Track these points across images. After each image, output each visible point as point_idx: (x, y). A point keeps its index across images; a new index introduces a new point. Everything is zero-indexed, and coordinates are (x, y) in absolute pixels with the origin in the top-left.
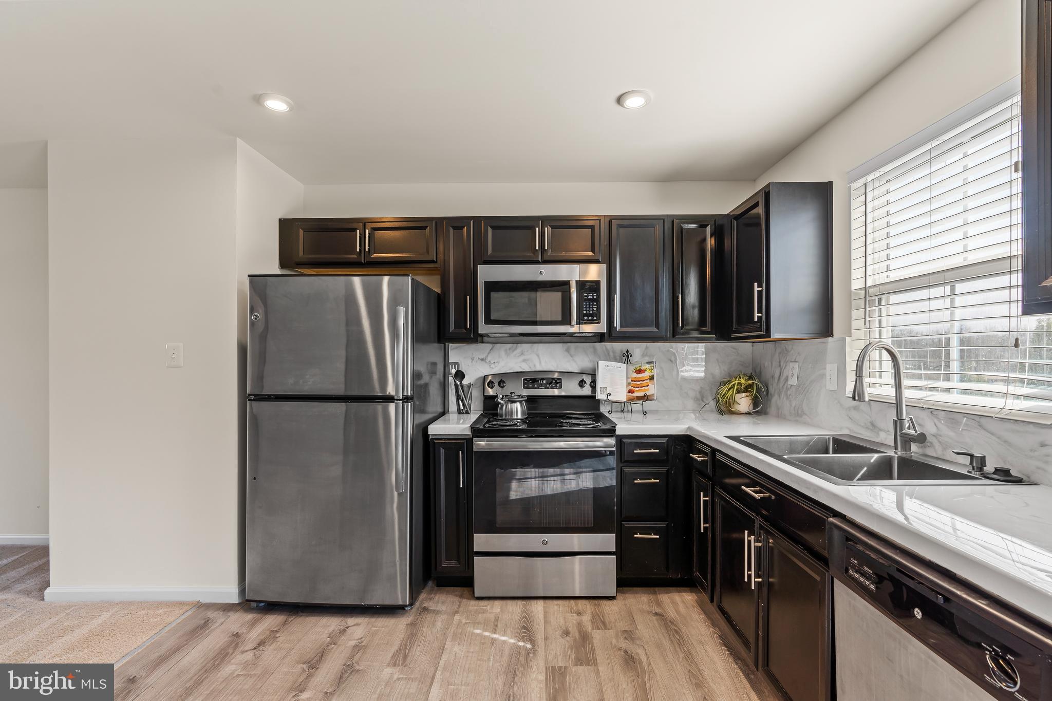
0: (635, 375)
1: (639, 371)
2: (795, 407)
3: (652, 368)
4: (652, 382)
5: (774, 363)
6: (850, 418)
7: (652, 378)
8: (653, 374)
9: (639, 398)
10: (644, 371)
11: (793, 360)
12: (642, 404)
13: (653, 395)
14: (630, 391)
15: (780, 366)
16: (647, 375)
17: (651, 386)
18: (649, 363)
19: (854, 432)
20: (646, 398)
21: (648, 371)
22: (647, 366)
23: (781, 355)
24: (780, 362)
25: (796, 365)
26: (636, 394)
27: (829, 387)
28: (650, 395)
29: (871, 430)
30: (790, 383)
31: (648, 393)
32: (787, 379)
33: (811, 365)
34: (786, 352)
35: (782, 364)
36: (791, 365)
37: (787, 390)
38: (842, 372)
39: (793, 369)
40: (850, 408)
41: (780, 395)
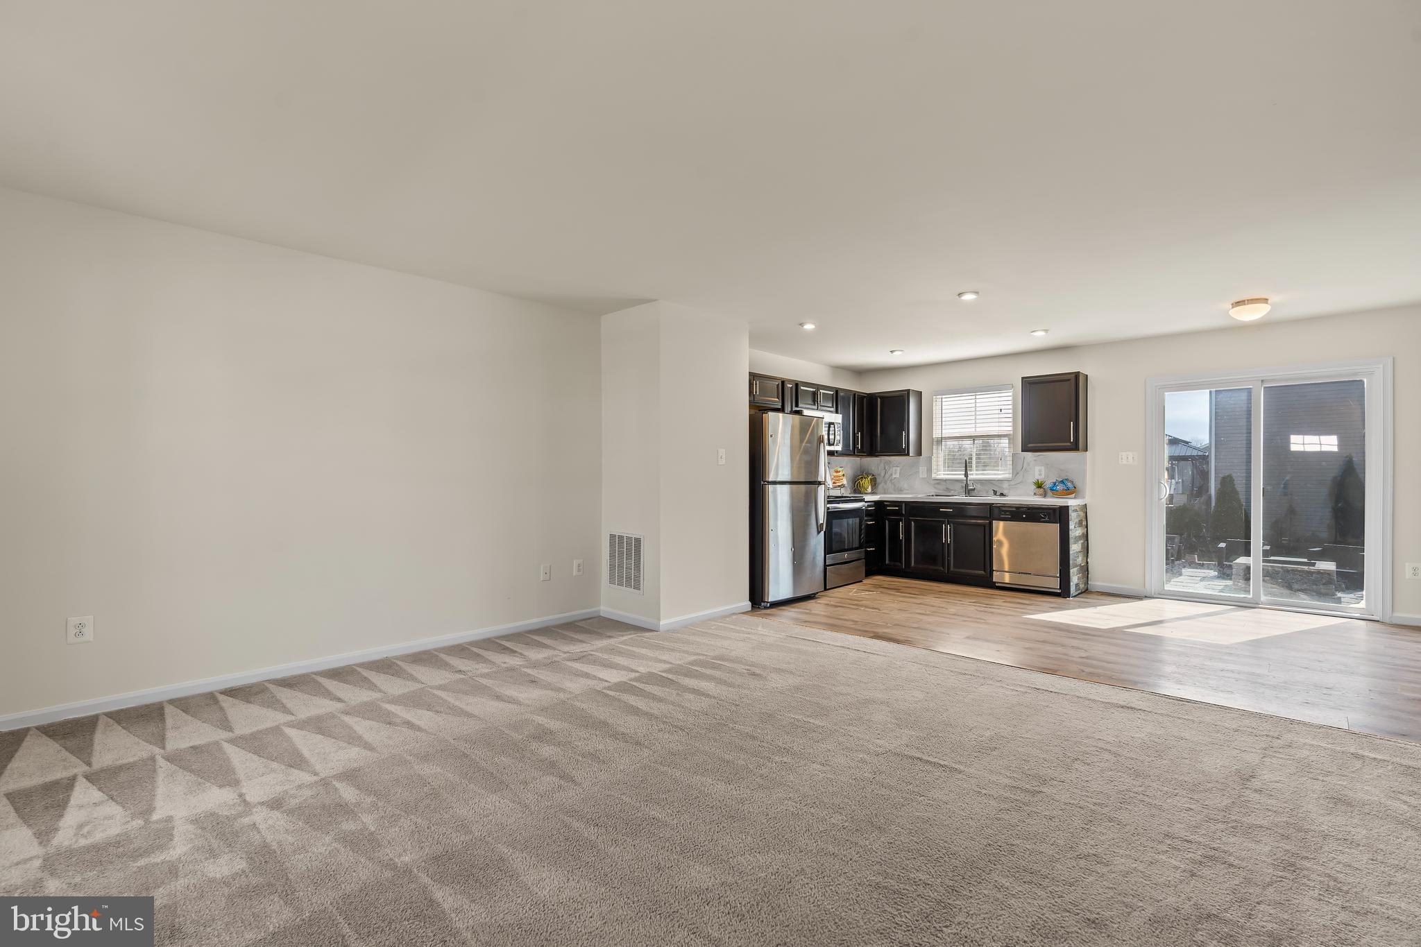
0: (835, 474)
1: (837, 472)
2: (898, 487)
5: (879, 467)
6: (935, 488)
7: (844, 475)
9: (839, 486)
10: (840, 472)
11: (893, 466)
12: (841, 489)
14: (834, 483)
16: (841, 474)
23: (885, 464)
25: (899, 469)
26: (837, 484)
27: (921, 475)
30: (894, 476)
32: (891, 475)
33: (908, 468)
34: (889, 462)
35: (885, 467)
36: (894, 468)
37: (891, 481)
38: (930, 470)
39: (896, 470)
40: (935, 484)
41: (886, 483)
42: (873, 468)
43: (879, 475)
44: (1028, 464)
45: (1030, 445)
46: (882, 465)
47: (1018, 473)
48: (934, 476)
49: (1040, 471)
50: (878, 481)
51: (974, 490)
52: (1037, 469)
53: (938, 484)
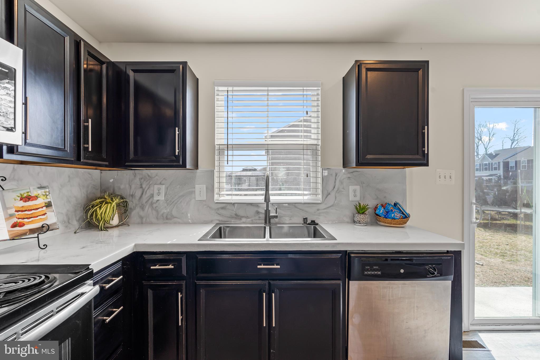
0: (20, 204)
1: (27, 199)
2: (163, 214)
3: (47, 193)
4: (49, 209)
5: (133, 186)
6: (219, 214)
7: (49, 205)
8: (49, 200)
9: (31, 231)
10: (36, 198)
11: (159, 183)
12: (38, 237)
13: (55, 223)
14: (16, 225)
15: (141, 187)
16: (41, 201)
17: (49, 214)
18: (41, 188)
19: (223, 221)
20: (45, 229)
21: (42, 197)
22: (40, 192)
23: (142, 180)
24: (141, 185)
25: (163, 187)
26: (26, 227)
27: (198, 198)
28: (51, 225)
29: (235, 218)
30: (156, 198)
31: (49, 223)
32: (152, 196)
33: (179, 186)
34: (148, 178)
35: (144, 186)
36: (156, 187)
37: (152, 204)
38: (210, 189)
39: (159, 189)
40: (218, 209)
41: (143, 208)
42: (122, 187)
43: (132, 196)
44: (341, 182)
45: (369, 157)
46: (137, 181)
47: (329, 194)
48: (216, 197)
49: (355, 191)
50: (131, 205)
51: (276, 217)
52: (351, 188)
53: (222, 208)
